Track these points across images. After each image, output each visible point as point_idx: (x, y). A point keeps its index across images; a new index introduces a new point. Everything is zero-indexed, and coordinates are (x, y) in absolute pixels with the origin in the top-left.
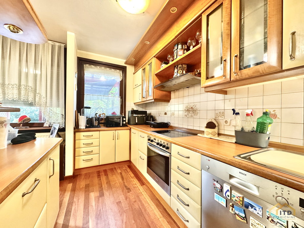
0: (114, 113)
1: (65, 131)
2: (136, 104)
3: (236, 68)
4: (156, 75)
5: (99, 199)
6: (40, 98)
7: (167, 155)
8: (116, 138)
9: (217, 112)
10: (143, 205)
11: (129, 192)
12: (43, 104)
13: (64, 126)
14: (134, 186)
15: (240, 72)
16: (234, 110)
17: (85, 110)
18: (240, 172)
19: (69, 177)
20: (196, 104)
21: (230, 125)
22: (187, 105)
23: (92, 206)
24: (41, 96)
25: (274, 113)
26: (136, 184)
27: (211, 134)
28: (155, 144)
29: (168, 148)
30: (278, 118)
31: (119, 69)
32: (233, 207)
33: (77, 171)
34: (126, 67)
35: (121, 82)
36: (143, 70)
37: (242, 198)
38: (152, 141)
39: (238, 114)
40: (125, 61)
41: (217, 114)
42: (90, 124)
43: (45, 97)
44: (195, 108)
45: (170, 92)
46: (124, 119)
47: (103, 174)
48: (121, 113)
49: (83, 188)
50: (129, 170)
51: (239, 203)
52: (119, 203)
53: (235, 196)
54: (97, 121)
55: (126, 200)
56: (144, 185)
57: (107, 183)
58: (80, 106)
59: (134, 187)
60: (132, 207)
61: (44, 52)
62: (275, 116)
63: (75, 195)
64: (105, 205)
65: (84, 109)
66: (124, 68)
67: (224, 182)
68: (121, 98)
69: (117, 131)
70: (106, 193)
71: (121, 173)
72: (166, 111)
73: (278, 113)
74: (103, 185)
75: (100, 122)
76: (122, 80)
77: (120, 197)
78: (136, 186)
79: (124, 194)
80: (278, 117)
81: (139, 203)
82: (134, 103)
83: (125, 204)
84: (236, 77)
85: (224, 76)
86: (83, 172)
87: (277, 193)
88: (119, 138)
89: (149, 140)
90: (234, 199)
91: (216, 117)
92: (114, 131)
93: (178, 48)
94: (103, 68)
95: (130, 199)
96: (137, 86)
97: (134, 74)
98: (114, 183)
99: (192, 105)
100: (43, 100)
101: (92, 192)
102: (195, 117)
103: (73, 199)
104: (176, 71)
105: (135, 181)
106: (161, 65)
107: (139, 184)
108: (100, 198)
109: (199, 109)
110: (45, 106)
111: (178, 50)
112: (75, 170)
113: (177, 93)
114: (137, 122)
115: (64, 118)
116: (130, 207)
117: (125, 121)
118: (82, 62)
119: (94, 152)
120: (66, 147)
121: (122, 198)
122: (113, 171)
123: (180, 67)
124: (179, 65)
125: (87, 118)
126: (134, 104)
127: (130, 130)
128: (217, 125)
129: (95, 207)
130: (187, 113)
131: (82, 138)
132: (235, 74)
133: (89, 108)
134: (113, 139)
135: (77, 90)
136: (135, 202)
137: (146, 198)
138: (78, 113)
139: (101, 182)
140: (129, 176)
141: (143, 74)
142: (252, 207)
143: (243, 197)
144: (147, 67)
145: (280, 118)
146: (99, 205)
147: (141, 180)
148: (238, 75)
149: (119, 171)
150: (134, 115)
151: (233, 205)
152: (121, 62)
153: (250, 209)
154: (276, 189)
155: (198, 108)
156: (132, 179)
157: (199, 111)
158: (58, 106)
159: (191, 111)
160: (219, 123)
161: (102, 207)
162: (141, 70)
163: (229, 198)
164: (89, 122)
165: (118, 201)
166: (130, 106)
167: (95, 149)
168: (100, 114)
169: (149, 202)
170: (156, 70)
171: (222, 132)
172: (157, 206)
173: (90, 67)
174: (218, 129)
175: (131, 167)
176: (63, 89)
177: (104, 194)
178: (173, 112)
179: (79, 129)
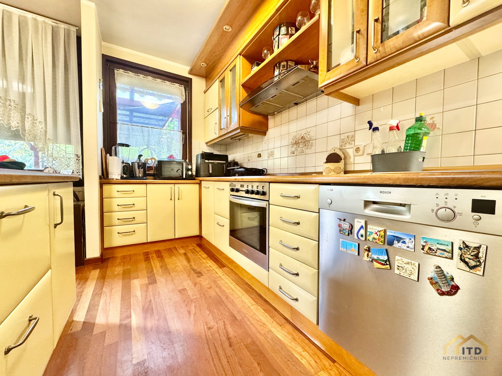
0: (171, 156)
1: (84, 186)
2: (209, 144)
3: (375, 41)
4: (244, 86)
5: (148, 288)
6: (33, 123)
7: (263, 204)
8: (177, 198)
9: (343, 137)
10: (223, 291)
11: (199, 277)
12: (39, 134)
13: (81, 177)
14: (208, 269)
15: (383, 46)
16: (370, 123)
17: (120, 148)
18: (381, 192)
19: (94, 261)
20: (309, 130)
21: (363, 155)
22: (295, 134)
23: (136, 296)
24: (34, 119)
25: (432, 122)
26: (211, 267)
27: (334, 171)
28: (243, 194)
29: (264, 194)
30: (437, 129)
31: (180, 82)
32: (369, 251)
33: (107, 251)
34: (191, 79)
35: (183, 105)
36: (221, 81)
37: (383, 231)
38: (238, 191)
39: (376, 129)
40: (188, 68)
41: (343, 139)
42: (129, 173)
43: (43, 121)
44: (308, 136)
45: (266, 117)
46: (190, 167)
47: (155, 255)
48: (184, 157)
49: (118, 274)
50: (198, 249)
51: (378, 242)
52: (183, 291)
53: (372, 233)
54: (142, 168)
55: (195, 286)
56: (225, 267)
57: (161, 267)
58: (110, 143)
59: (208, 271)
60: (204, 295)
61: (37, 37)
62: (433, 126)
63: (106, 283)
64: (159, 295)
65: (117, 146)
66: (187, 82)
67: (356, 216)
68: (184, 133)
69: (177, 186)
70: (161, 280)
71: (185, 254)
72: (259, 151)
73: (438, 120)
74: (154, 270)
75: (147, 172)
76: (185, 102)
77: (185, 283)
78: (211, 269)
79: (190, 280)
80: (437, 126)
81: (217, 290)
82: (206, 142)
83: (192, 292)
84: (375, 56)
85: (356, 57)
86: (119, 254)
87: (437, 205)
88: (181, 197)
89: (232, 190)
90: (370, 238)
91: (341, 146)
92: (172, 186)
93: (281, 34)
94: (150, 78)
95: (201, 285)
96: (210, 112)
97: (205, 92)
98: (174, 266)
99: (303, 133)
100: (40, 127)
101: (137, 279)
102: (308, 151)
103: (102, 289)
104: (277, 72)
105: (210, 263)
106: (252, 69)
107: (216, 266)
108: (150, 287)
109: (315, 137)
110: (43, 137)
111: (280, 36)
112: (104, 249)
113: (279, 118)
114: (211, 172)
115: (81, 161)
116: (202, 295)
117: (191, 170)
118: (110, 65)
119: (137, 220)
120: (86, 208)
121: (187, 284)
122: (172, 251)
123: (284, 66)
124: (282, 61)
125: (123, 163)
126: (205, 145)
127: (200, 184)
128: (342, 156)
129: (142, 298)
130: (294, 148)
131: (116, 194)
132: (374, 50)
133: (127, 146)
134: (171, 199)
135: (103, 111)
136: (210, 288)
137: (228, 282)
138: (106, 154)
139: (152, 266)
140: (200, 257)
141: (221, 89)
142: (399, 239)
143: (385, 230)
144: (228, 76)
145: (441, 128)
146: (148, 295)
147: (219, 261)
148: (380, 52)
149: (182, 251)
150: (206, 161)
151: (369, 248)
152: (183, 70)
153: (397, 245)
154: (437, 198)
155: (313, 137)
156: (204, 261)
157: (314, 142)
158: (69, 141)
159: (302, 143)
160: (346, 155)
161: (154, 296)
162: (217, 84)
163: (363, 239)
164: (127, 169)
165: (180, 288)
166: (199, 147)
167: (140, 216)
168: (148, 159)
169: (233, 287)
170: (243, 78)
171: (350, 168)
172: (247, 292)
173: (126, 74)
174: (345, 164)
175: (202, 246)
176: (76, 108)
177: (157, 280)
178: (272, 150)
179: (109, 179)
